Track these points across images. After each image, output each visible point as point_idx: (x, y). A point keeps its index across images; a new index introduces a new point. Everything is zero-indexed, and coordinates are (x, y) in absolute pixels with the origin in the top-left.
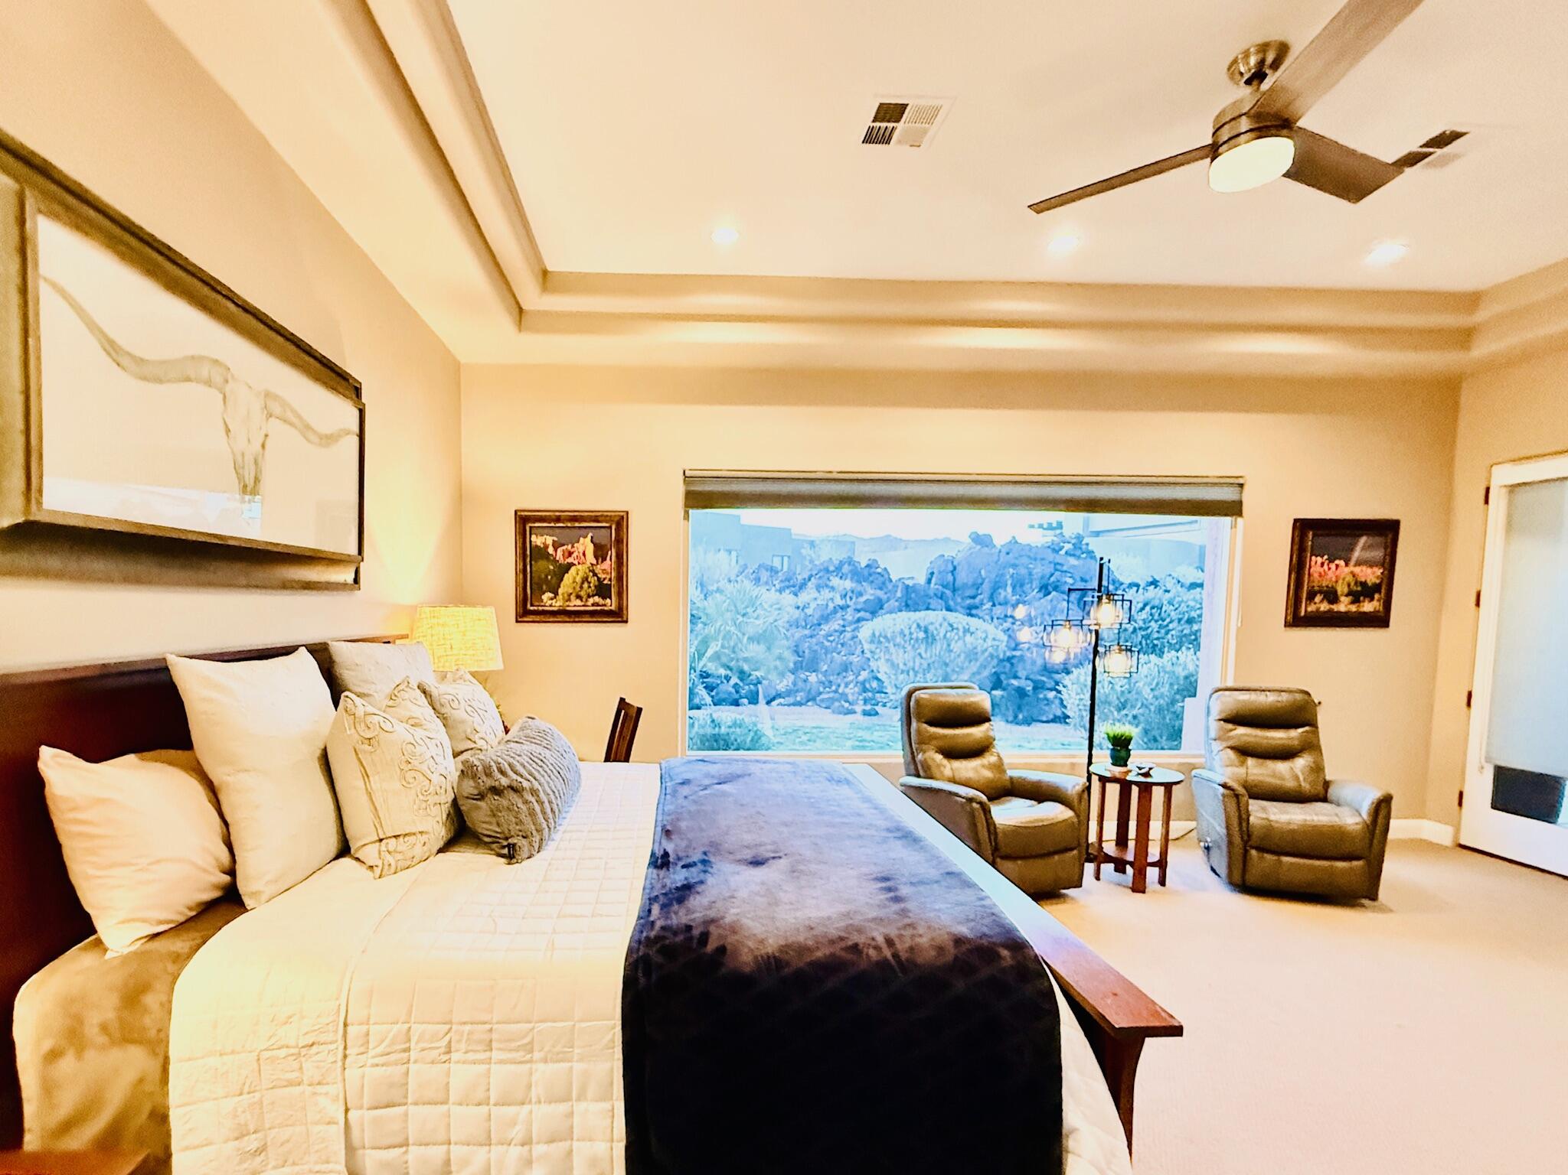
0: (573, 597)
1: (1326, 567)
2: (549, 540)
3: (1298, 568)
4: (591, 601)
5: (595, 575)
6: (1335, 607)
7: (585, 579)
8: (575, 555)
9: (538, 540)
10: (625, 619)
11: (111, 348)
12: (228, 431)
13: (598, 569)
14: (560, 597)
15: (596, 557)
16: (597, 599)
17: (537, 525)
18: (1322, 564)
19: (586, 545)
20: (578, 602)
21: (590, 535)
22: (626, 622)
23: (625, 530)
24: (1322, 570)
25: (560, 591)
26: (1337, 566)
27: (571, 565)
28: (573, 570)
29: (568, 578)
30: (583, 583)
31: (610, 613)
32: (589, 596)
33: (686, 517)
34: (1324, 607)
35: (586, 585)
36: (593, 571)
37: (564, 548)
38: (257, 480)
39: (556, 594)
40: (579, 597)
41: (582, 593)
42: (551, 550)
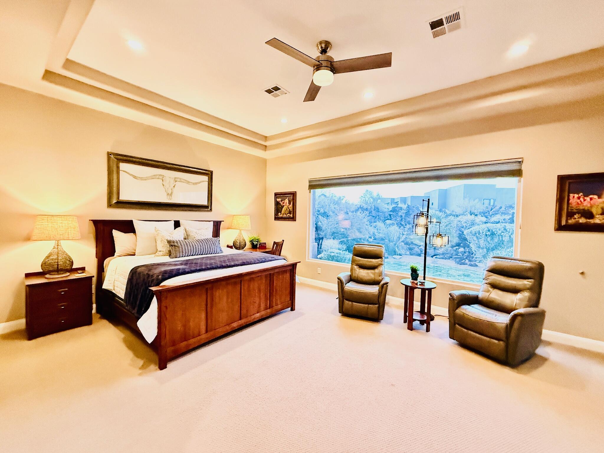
0: (284, 214)
1: (582, 199)
2: (280, 200)
3: (561, 200)
4: (288, 215)
5: (289, 208)
6: (592, 221)
7: (287, 209)
8: (285, 203)
9: (278, 200)
10: (295, 220)
11: (135, 177)
12: (163, 185)
13: (289, 207)
14: (282, 214)
15: (289, 204)
16: (289, 214)
17: (277, 196)
18: (579, 198)
19: (287, 201)
20: (285, 215)
21: (288, 198)
22: (295, 221)
23: (295, 196)
24: (578, 201)
25: (282, 212)
26: (591, 199)
27: (284, 206)
28: (284, 207)
29: (283, 209)
30: (286, 210)
31: (291, 218)
32: (287, 214)
33: (310, 192)
34: (582, 220)
35: (287, 211)
36: (288, 207)
37: (283, 202)
38: (172, 193)
39: (281, 213)
40: (285, 214)
41: (286, 213)
42: (280, 202)
